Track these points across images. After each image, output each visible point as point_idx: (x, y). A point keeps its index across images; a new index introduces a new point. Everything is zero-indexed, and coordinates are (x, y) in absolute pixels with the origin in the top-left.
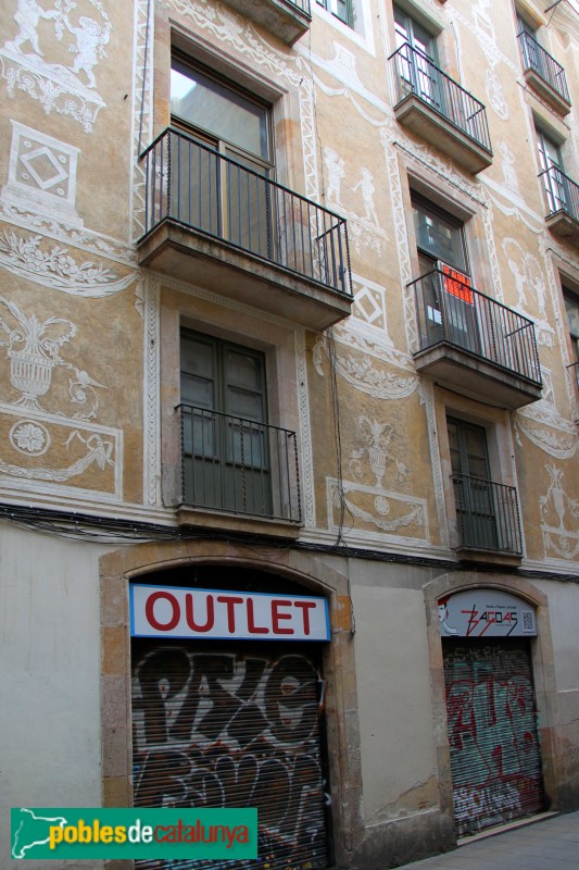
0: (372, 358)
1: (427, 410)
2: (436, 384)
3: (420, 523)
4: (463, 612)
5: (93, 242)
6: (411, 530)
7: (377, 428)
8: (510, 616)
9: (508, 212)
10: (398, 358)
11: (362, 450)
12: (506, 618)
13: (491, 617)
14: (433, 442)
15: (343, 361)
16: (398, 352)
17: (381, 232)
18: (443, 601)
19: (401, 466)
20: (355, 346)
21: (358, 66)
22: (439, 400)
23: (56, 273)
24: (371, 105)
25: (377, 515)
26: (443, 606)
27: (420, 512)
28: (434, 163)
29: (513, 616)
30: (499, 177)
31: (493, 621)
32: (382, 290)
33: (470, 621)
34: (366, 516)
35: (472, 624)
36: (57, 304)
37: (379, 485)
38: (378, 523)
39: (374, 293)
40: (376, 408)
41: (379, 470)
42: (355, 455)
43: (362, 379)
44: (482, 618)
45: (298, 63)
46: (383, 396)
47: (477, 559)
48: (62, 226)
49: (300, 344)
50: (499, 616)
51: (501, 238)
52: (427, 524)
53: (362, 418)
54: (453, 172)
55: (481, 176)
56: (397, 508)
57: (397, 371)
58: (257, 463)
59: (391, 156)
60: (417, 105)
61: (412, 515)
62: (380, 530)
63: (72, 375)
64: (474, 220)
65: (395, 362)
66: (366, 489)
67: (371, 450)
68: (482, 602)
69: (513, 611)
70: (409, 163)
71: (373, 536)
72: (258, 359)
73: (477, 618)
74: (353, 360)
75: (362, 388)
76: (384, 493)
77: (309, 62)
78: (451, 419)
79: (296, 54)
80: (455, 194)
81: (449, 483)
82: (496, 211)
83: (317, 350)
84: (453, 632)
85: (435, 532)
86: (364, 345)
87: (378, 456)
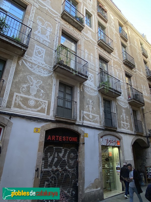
0: (91, 88)
1: (100, 98)
2: (101, 93)
3: (98, 120)
4: (106, 140)
5: (46, 66)
6: (96, 122)
7: (91, 101)
8: (115, 141)
9: (116, 60)
10: (95, 88)
11: (88, 105)
12: (114, 142)
13: (111, 141)
14: (101, 104)
15: (86, 88)
16: (95, 87)
17: (93, 65)
18: (102, 137)
19: (95, 109)
20: (88, 86)
21: (92, 35)
22: (102, 96)
23: (39, 72)
24: (93, 42)
25: (90, 118)
26: (102, 138)
27: (98, 118)
28: (103, 52)
29: (116, 141)
30: (115, 54)
31: (111, 142)
32: (93, 75)
33: (107, 142)
34: (88, 118)
35: (107, 143)
36: (39, 77)
37: (90, 112)
38: (90, 120)
39: (92, 76)
40: (91, 97)
41: (91, 109)
42: (87, 106)
43: (88, 92)
44: (109, 141)
45: (82, 34)
46: (92, 95)
47: (108, 128)
48: (41, 63)
49: (79, 86)
50: (112, 141)
51: (114, 65)
52: (99, 120)
53: (88, 99)
54: (107, 53)
55: (111, 54)
56: (94, 117)
57: (95, 91)
58: (70, 108)
59: (96, 51)
60: (101, 41)
61: (96, 118)
62: (90, 121)
63: (40, 91)
64: (110, 62)
65: (94, 89)
66: (88, 113)
67: (89, 105)
68: (109, 138)
69: (115, 140)
70: (99, 52)
71: (89, 123)
72: (72, 88)
73: (108, 141)
74: (87, 88)
75: (88, 93)
76: (91, 114)
77: (83, 34)
78: (104, 100)
79: (81, 33)
80: (107, 57)
81: (103, 112)
82: (114, 60)
83: (81, 87)
84: (104, 144)
85: (100, 122)
86: (89, 85)
87: (91, 106)
